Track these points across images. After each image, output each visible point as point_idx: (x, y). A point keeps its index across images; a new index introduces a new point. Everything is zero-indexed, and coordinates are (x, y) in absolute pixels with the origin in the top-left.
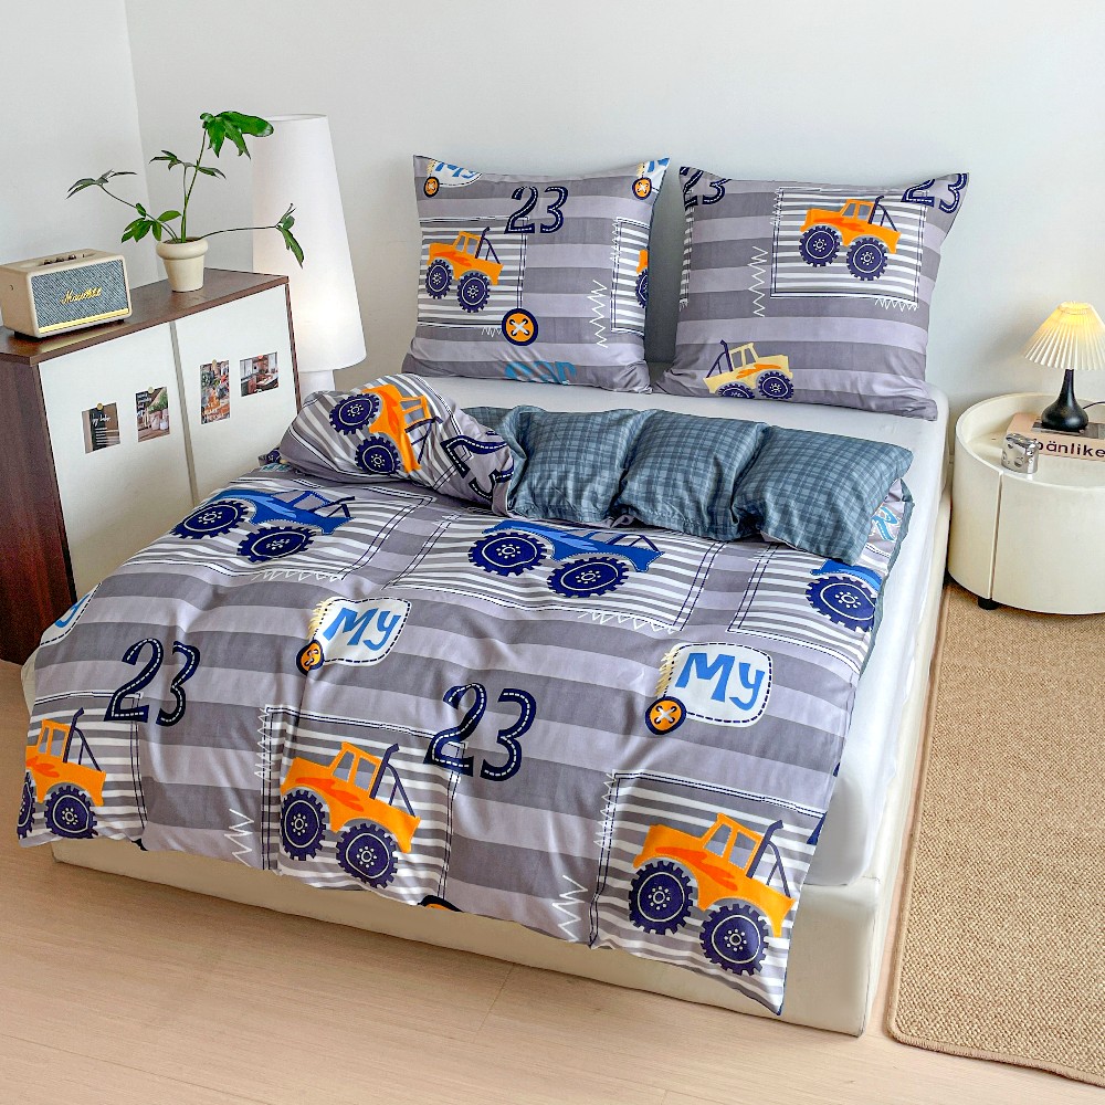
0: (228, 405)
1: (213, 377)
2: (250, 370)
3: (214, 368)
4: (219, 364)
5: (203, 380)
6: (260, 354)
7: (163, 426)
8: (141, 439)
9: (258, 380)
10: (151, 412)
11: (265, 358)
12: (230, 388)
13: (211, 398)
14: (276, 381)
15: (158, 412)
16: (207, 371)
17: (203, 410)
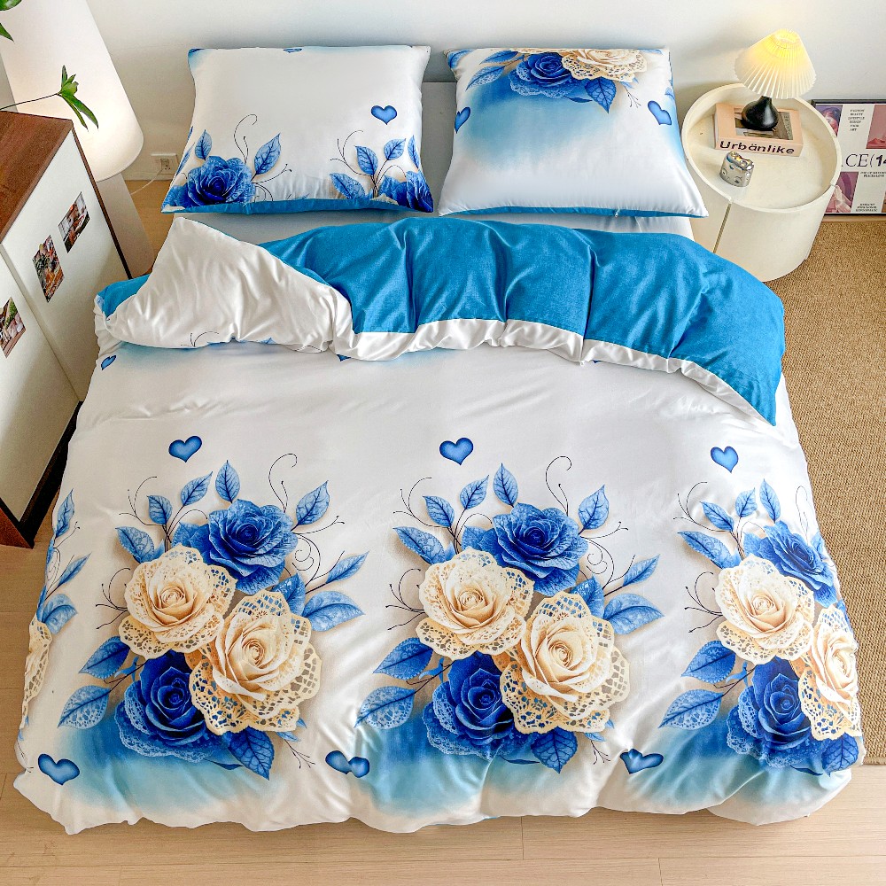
0: (60, 271)
1: (44, 259)
2: (67, 225)
3: (42, 252)
4: (44, 245)
5: (38, 269)
6: (69, 207)
7: (19, 329)
8: (7, 355)
9: (75, 228)
11: (75, 206)
12: (58, 255)
13: (48, 278)
14: (87, 216)
15: (12, 323)
16: (38, 259)
17: (45, 291)
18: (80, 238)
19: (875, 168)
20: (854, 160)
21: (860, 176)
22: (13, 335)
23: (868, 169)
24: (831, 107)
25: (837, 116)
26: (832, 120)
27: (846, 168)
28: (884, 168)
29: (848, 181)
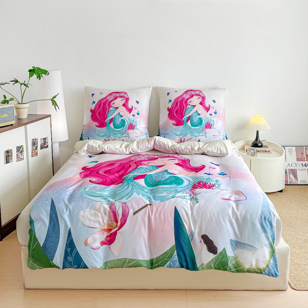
0: (37, 152)
1: (34, 143)
2: (42, 141)
4: (36, 139)
5: (32, 144)
7: (22, 158)
8: (17, 161)
10: (20, 153)
11: (46, 138)
12: (38, 147)
13: (34, 150)
15: (21, 153)
16: (33, 141)
17: (32, 153)
18: (44, 150)
19: (301, 168)
20: (294, 165)
21: (298, 170)
22: (20, 158)
23: (299, 168)
27: (291, 168)
28: (304, 167)
29: (294, 172)
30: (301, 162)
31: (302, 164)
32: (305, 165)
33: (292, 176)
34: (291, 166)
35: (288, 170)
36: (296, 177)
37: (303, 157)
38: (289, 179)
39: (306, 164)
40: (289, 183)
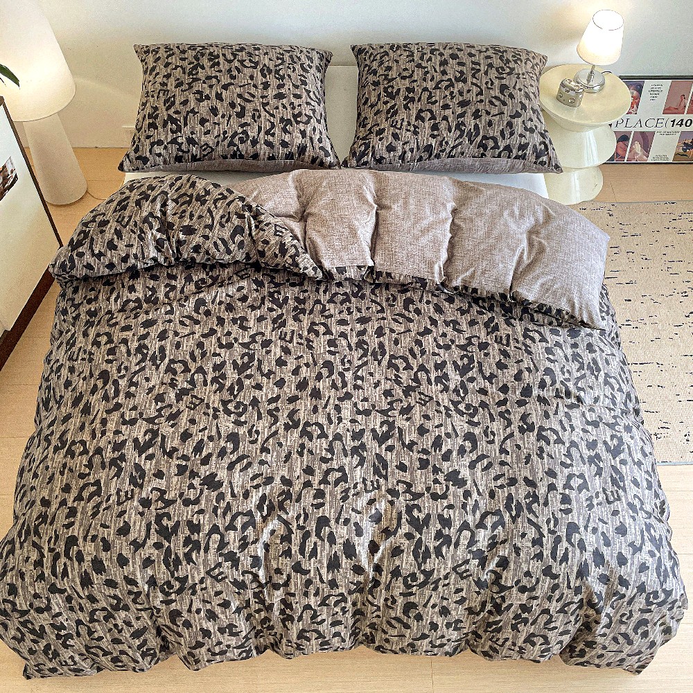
9: (6, 183)
11: (4, 167)
14: (16, 176)
18: (9, 194)
19: (669, 128)
20: (652, 123)
21: (657, 135)
23: (663, 130)
24: (635, 83)
25: (639, 89)
26: (635, 92)
27: (644, 129)
28: (677, 128)
29: (646, 139)
30: (672, 117)
31: (674, 121)
32: (680, 123)
33: (638, 147)
34: (643, 124)
35: (632, 133)
36: (646, 147)
37: (682, 105)
38: (630, 151)
39: (682, 120)
40: (625, 161)
